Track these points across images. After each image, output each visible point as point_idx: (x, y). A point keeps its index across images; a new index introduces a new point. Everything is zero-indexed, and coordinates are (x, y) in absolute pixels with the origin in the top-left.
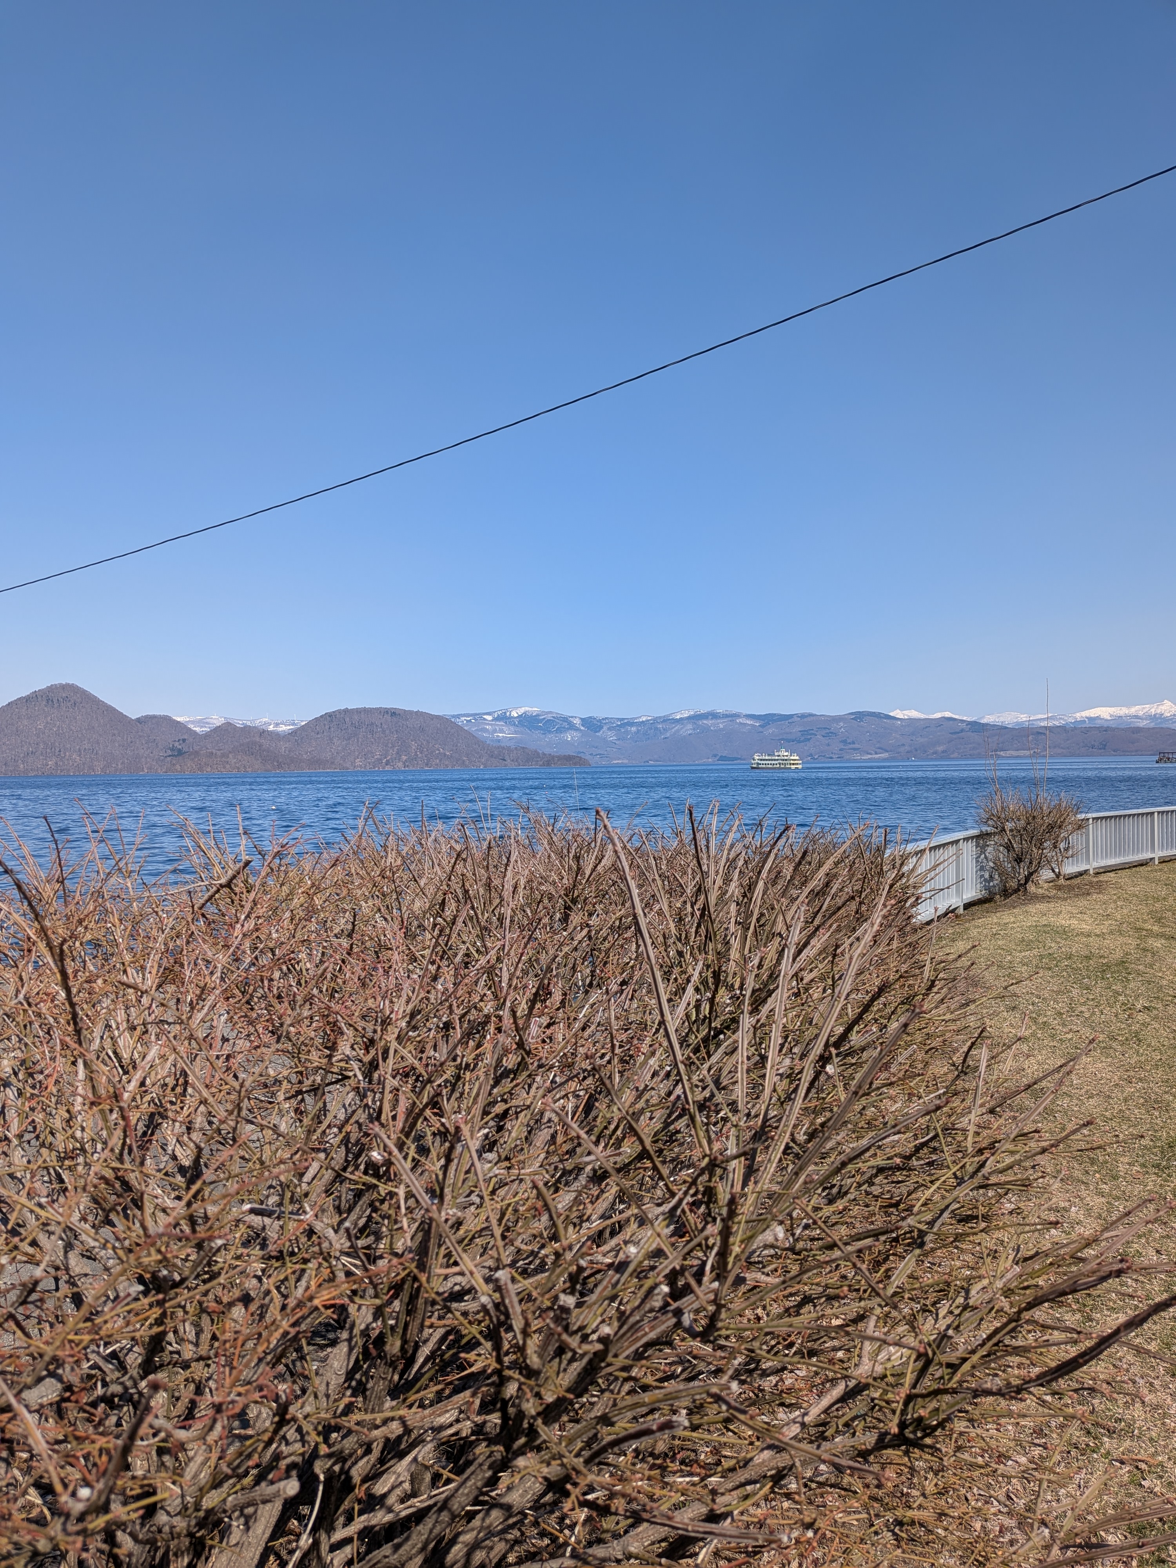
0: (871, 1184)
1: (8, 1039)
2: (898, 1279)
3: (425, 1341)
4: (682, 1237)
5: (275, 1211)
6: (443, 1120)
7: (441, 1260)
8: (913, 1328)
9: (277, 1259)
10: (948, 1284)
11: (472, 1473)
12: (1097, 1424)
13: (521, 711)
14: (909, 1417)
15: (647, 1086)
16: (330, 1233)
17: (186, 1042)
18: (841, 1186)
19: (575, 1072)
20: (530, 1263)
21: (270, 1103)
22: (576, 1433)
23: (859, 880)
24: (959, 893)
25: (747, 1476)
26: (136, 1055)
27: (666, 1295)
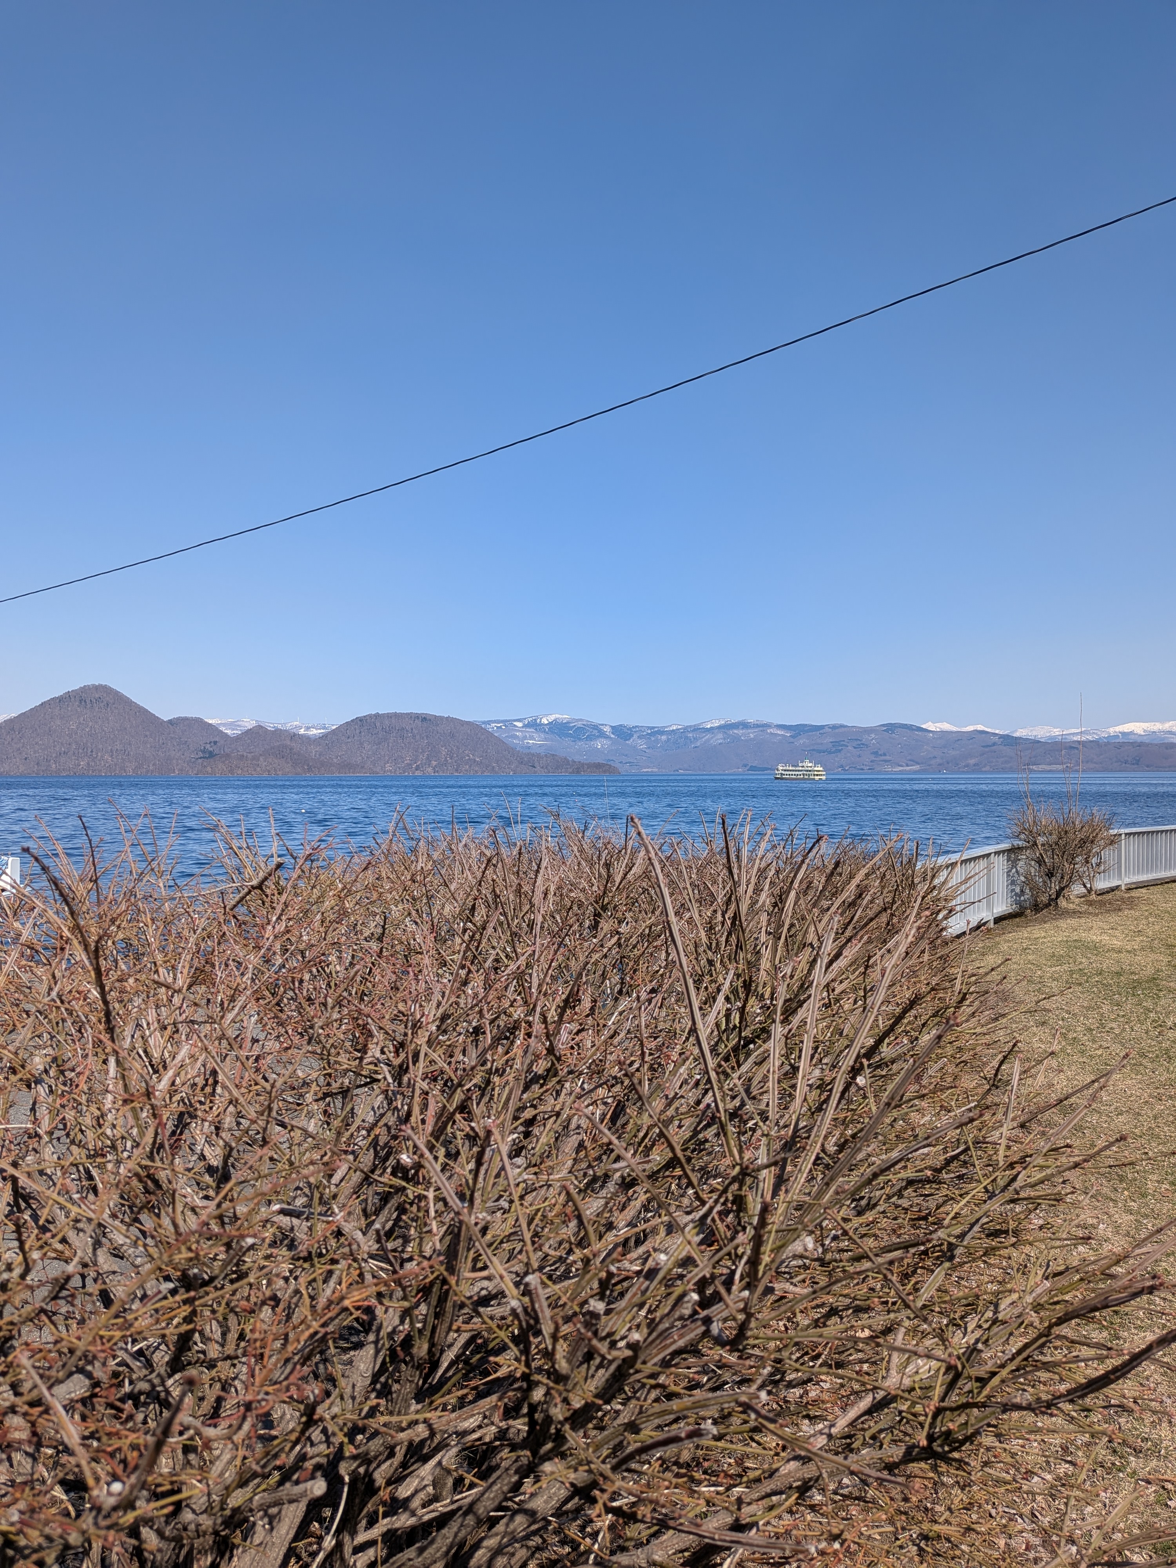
0: (901, 1196)
1: (39, 1037)
2: (927, 1293)
3: (450, 1346)
4: (710, 1245)
5: (304, 1212)
6: (473, 1124)
7: (469, 1264)
8: (943, 1340)
9: (305, 1260)
10: (977, 1297)
11: (498, 1478)
12: (1124, 1443)
13: (551, 718)
14: (937, 1430)
15: (676, 1094)
16: (359, 1235)
17: (217, 1042)
18: (870, 1198)
19: (604, 1079)
20: (556, 1270)
21: (299, 1104)
22: (603, 1439)
23: (890, 892)
24: (989, 907)
25: (773, 1486)
26: (166, 1055)
27: (696, 1303)
